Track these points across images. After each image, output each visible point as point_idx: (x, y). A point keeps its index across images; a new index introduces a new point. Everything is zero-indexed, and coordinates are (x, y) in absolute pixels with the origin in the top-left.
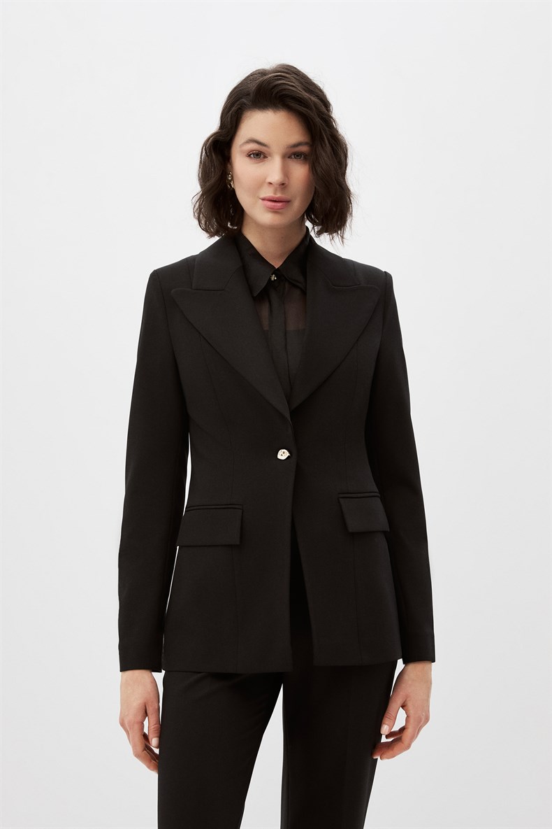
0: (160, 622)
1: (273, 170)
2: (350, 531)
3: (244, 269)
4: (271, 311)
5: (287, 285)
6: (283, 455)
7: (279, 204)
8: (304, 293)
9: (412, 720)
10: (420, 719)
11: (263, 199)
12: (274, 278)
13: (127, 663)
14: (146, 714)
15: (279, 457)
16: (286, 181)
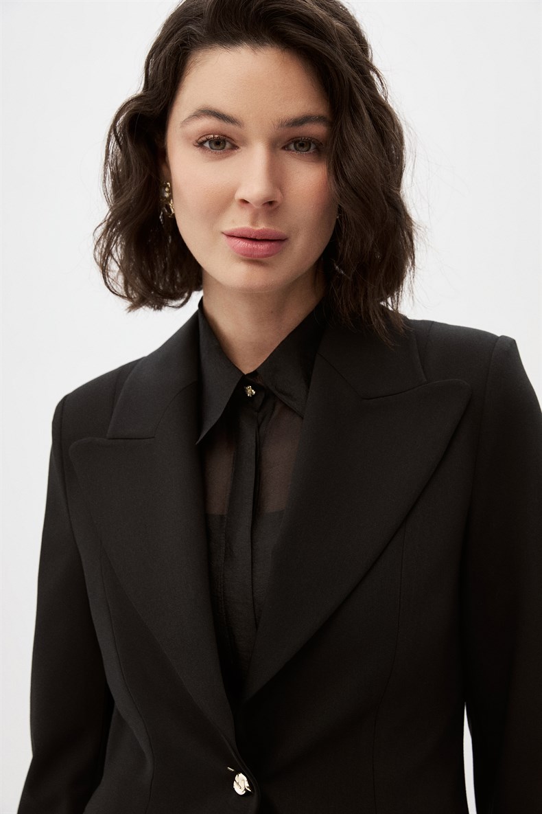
6: (241, 785)
7: (259, 244)
11: (230, 235)
15: (236, 786)
16: (278, 198)
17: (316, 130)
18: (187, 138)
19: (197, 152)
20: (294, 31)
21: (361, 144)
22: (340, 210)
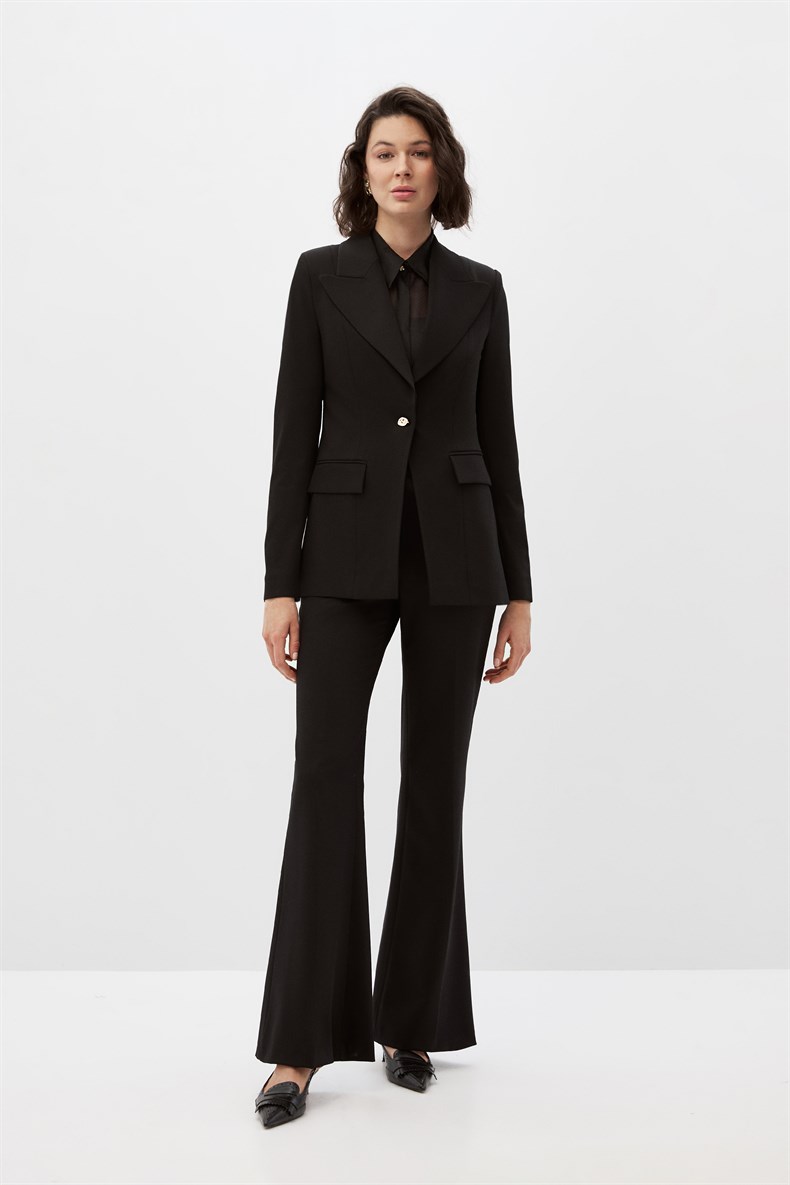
0: (302, 562)
1: (400, 164)
2: (461, 481)
3: (380, 261)
4: (398, 297)
5: (413, 276)
6: (403, 422)
7: (405, 193)
8: (426, 284)
9: (515, 652)
10: (522, 651)
11: (394, 191)
12: (402, 269)
13: (271, 593)
14: (289, 632)
15: (400, 423)
16: (410, 173)
17: (425, 147)
18: (374, 155)
19: (378, 160)
20: (412, 108)
21: (445, 152)
22: (440, 179)
